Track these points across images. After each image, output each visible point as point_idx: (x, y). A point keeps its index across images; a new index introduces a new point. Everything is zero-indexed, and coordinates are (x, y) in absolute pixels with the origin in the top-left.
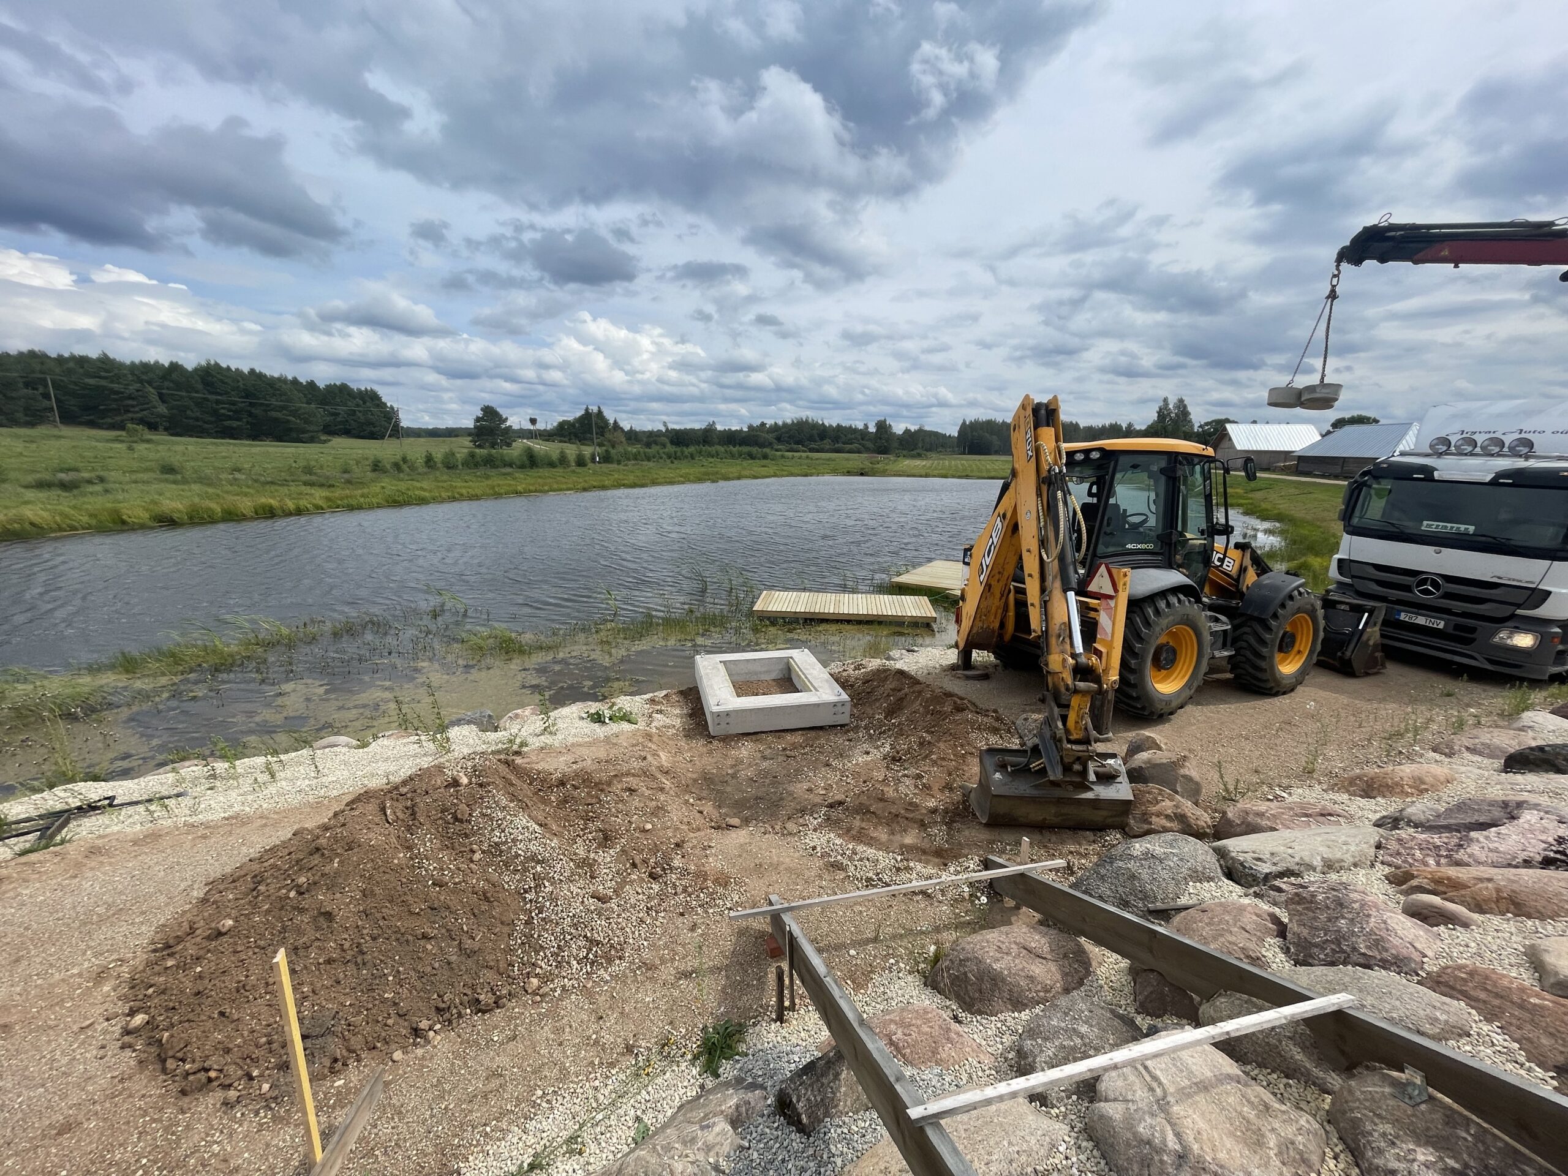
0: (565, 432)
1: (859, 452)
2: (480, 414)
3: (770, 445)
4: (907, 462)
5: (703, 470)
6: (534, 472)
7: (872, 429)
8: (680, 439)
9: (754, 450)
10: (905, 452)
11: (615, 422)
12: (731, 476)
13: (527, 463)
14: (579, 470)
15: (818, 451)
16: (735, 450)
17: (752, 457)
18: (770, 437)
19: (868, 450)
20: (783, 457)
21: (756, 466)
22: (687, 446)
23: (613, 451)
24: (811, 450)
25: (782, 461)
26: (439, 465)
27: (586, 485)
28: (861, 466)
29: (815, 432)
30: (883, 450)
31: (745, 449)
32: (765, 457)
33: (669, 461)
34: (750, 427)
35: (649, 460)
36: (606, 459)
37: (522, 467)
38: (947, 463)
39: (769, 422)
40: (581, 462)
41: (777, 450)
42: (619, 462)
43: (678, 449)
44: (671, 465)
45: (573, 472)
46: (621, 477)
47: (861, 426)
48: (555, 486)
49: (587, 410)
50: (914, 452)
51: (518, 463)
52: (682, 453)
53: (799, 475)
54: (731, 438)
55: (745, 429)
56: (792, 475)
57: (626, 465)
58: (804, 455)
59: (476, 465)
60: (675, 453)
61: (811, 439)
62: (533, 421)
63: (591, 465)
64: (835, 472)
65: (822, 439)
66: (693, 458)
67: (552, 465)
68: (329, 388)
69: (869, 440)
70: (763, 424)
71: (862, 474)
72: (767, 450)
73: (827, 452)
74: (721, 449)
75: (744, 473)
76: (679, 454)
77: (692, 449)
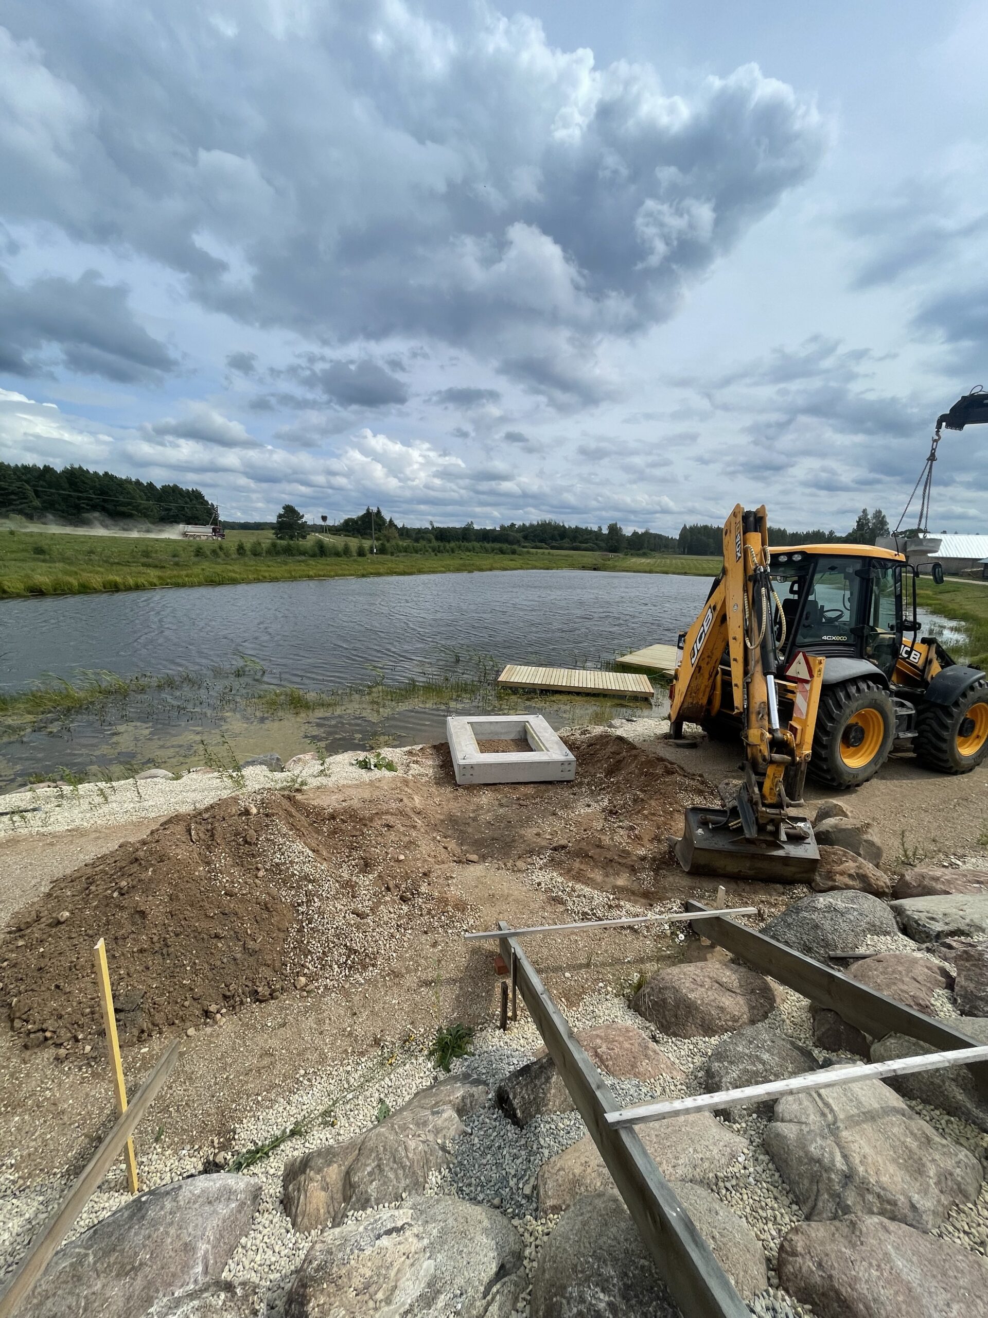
0: (350, 528)
1: (592, 550)
2: (282, 511)
3: (519, 543)
4: (634, 560)
5: (461, 562)
6: (323, 560)
7: (605, 531)
8: (443, 536)
9: (505, 546)
10: (633, 552)
11: (391, 521)
12: (484, 567)
13: (318, 552)
14: (360, 559)
15: (558, 548)
16: (488, 546)
17: (502, 552)
18: (519, 536)
19: (600, 549)
20: (528, 553)
21: (505, 560)
22: (449, 542)
23: (388, 545)
24: (553, 548)
25: (527, 556)
26: (249, 553)
27: (365, 572)
28: (595, 562)
29: (556, 532)
30: (614, 550)
31: (497, 545)
32: (514, 552)
33: (433, 554)
34: (502, 527)
35: (416, 552)
36: (382, 551)
37: (314, 556)
38: (668, 561)
39: (518, 523)
40: (361, 553)
41: (524, 547)
42: (392, 554)
43: (442, 544)
44: (435, 557)
45: (355, 561)
46: (394, 566)
47: (595, 528)
48: (340, 572)
49: (368, 510)
50: (641, 552)
51: (311, 553)
52: (445, 547)
53: (541, 568)
54: (486, 536)
55: (498, 529)
56: (535, 568)
57: (398, 556)
58: (546, 551)
59: (278, 553)
60: (439, 547)
61: (553, 538)
62: (324, 518)
63: (369, 556)
64: (572, 566)
65: (562, 539)
66: (453, 551)
67: (337, 554)
68: (165, 488)
69: (602, 540)
70: (513, 525)
71: (595, 569)
72: (515, 547)
73: (566, 549)
74: (477, 545)
75: (495, 565)
76: (442, 548)
77: (453, 544)
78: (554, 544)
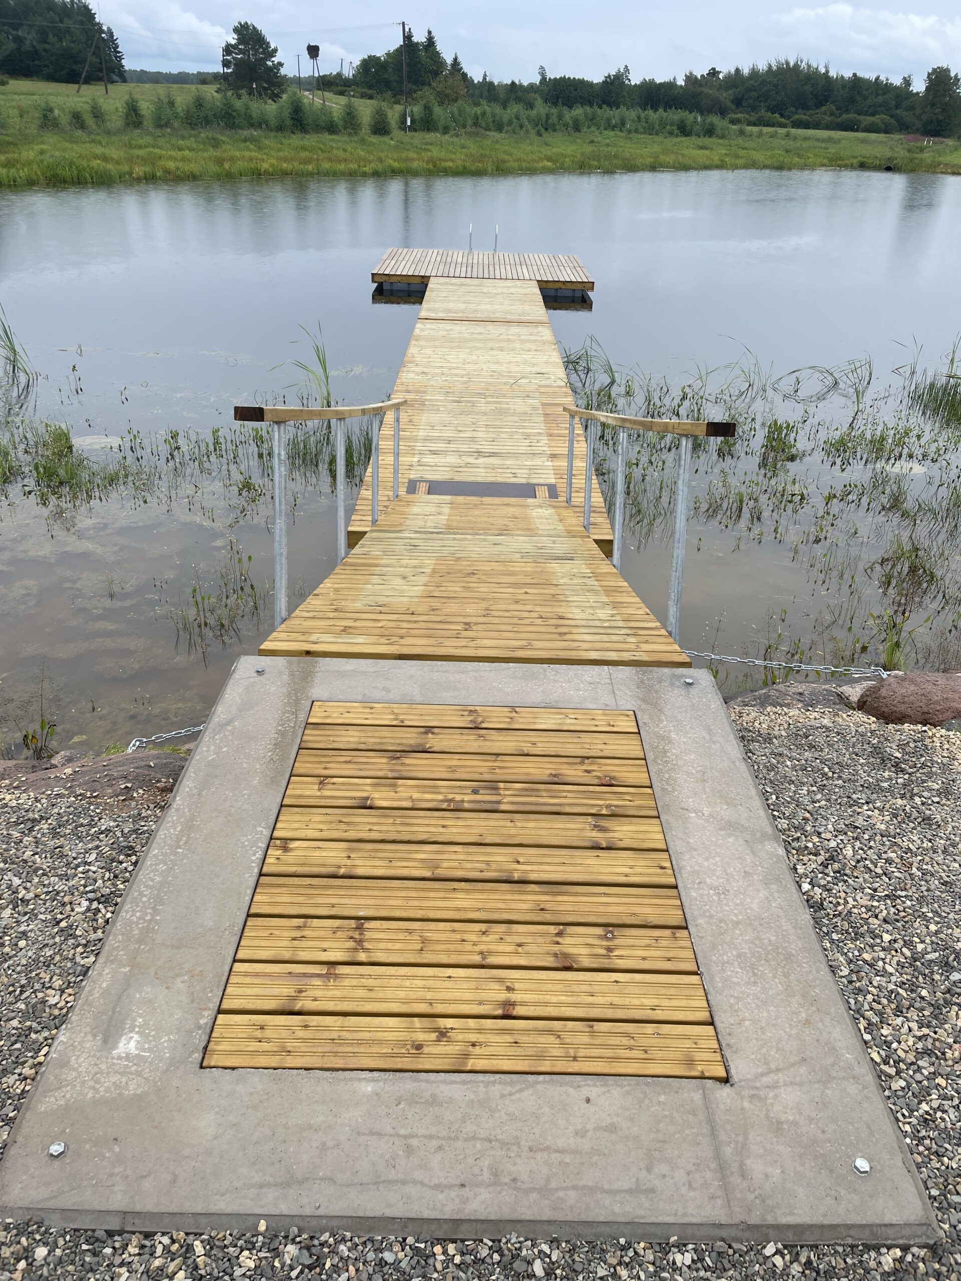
1: (886, 131)
3: (723, 112)
5: (589, 149)
6: (296, 140)
8: (561, 94)
9: (690, 117)
11: (455, 63)
12: (639, 162)
13: (289, 122)
14: (374, 139)
15: (806, 125)
16: (654, 116)
17: (684, 130)
18: (725, 97)
19: (904, 127)
20: (742, 133)
21: (688, 147)
22: (572, 108)
23: (437, 110)
24: (797, 124)
25: (740, 141)
26: (148, 123)
27: (380, 167)
28: (889, 154)
29: (808, 88)
30: (936, 129)
31: (675, 117)
32: (710, 132)
33: (533, 133)
34: (690, 78)
35: (499, 128)
36: (426, 124)
37: (280, 128)
39: (726, 69)
40: (380, 128)
41: (733, 122)
42: (446, 130)
43: (554, 111)
44: (537, 139)
45: (363, 141)
46: (443, 155)
47: (897, 81)
48: (326, 165)
49: (409, 38)
51: (273, 122)
52: (560, 117)
53: (765, 167)
54: (652, 97)
55: (681, 82)
56: (752, 165)
57: (457, 136)
58: (782, 131)
59: (207, 122)
60: (548, 116)
61: (801, 103)
63: (397, 133)
64: (837, 163)
65: (819, 105)
66: (577, 128)
67: (331, 128)
69: (912, 108)
70: (714, 73)
71: (889, 169)
72: (715, 119)
73: (828, 127)
74: (632, 114)
75: (663, 158)
76: (554, 119)
77: (578, 112)
78: (801, 116)
